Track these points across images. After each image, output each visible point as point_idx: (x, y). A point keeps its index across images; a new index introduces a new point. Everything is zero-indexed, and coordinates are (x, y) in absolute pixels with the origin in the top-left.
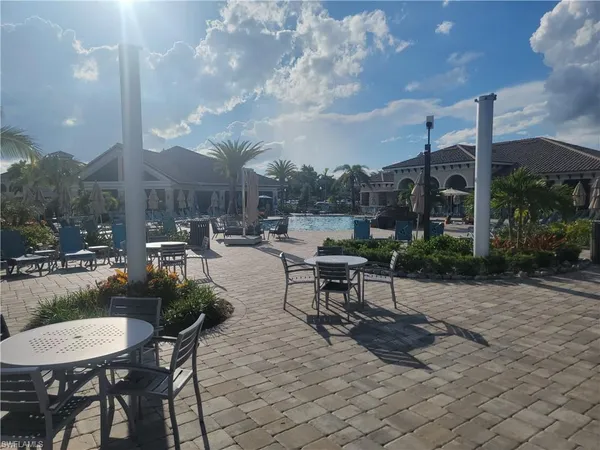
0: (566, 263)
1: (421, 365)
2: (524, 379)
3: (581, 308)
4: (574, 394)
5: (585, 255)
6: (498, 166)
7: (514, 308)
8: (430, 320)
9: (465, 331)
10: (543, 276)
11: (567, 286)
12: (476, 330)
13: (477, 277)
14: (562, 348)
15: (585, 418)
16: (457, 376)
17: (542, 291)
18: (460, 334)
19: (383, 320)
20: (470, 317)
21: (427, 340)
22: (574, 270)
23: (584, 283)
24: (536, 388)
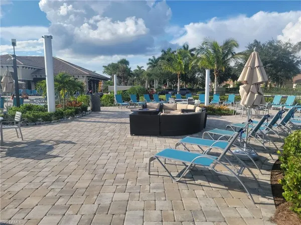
0: (84, 112)
1: (55, 157)
2: (95, 149)
3: (98, 126)
4: (110, 149)
5: (89, 108)
6: (34, 69)
7: (76, 130)
8: (45, 141)
9: (64, 141)
10: (78, 118)
11: (89, 120)
12: (68, 140)
13: (52, 122)
14: (100, 138)
15: (117, 153)
16: (72, 156)
17: (81, 123)
18: (62, 143)
19: (20, 146)
20: (62, 136)
21: (51, 148)
22: (88, 114)
23: (93, 118)
24: (99, 151)
